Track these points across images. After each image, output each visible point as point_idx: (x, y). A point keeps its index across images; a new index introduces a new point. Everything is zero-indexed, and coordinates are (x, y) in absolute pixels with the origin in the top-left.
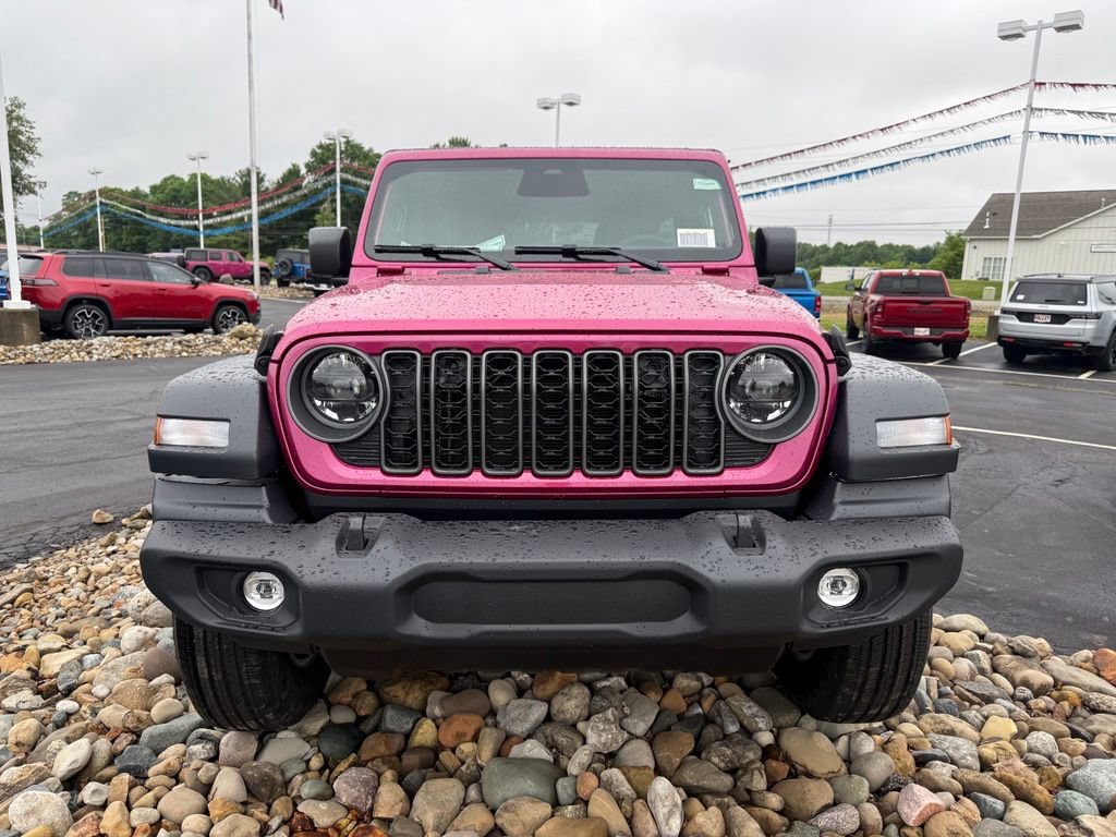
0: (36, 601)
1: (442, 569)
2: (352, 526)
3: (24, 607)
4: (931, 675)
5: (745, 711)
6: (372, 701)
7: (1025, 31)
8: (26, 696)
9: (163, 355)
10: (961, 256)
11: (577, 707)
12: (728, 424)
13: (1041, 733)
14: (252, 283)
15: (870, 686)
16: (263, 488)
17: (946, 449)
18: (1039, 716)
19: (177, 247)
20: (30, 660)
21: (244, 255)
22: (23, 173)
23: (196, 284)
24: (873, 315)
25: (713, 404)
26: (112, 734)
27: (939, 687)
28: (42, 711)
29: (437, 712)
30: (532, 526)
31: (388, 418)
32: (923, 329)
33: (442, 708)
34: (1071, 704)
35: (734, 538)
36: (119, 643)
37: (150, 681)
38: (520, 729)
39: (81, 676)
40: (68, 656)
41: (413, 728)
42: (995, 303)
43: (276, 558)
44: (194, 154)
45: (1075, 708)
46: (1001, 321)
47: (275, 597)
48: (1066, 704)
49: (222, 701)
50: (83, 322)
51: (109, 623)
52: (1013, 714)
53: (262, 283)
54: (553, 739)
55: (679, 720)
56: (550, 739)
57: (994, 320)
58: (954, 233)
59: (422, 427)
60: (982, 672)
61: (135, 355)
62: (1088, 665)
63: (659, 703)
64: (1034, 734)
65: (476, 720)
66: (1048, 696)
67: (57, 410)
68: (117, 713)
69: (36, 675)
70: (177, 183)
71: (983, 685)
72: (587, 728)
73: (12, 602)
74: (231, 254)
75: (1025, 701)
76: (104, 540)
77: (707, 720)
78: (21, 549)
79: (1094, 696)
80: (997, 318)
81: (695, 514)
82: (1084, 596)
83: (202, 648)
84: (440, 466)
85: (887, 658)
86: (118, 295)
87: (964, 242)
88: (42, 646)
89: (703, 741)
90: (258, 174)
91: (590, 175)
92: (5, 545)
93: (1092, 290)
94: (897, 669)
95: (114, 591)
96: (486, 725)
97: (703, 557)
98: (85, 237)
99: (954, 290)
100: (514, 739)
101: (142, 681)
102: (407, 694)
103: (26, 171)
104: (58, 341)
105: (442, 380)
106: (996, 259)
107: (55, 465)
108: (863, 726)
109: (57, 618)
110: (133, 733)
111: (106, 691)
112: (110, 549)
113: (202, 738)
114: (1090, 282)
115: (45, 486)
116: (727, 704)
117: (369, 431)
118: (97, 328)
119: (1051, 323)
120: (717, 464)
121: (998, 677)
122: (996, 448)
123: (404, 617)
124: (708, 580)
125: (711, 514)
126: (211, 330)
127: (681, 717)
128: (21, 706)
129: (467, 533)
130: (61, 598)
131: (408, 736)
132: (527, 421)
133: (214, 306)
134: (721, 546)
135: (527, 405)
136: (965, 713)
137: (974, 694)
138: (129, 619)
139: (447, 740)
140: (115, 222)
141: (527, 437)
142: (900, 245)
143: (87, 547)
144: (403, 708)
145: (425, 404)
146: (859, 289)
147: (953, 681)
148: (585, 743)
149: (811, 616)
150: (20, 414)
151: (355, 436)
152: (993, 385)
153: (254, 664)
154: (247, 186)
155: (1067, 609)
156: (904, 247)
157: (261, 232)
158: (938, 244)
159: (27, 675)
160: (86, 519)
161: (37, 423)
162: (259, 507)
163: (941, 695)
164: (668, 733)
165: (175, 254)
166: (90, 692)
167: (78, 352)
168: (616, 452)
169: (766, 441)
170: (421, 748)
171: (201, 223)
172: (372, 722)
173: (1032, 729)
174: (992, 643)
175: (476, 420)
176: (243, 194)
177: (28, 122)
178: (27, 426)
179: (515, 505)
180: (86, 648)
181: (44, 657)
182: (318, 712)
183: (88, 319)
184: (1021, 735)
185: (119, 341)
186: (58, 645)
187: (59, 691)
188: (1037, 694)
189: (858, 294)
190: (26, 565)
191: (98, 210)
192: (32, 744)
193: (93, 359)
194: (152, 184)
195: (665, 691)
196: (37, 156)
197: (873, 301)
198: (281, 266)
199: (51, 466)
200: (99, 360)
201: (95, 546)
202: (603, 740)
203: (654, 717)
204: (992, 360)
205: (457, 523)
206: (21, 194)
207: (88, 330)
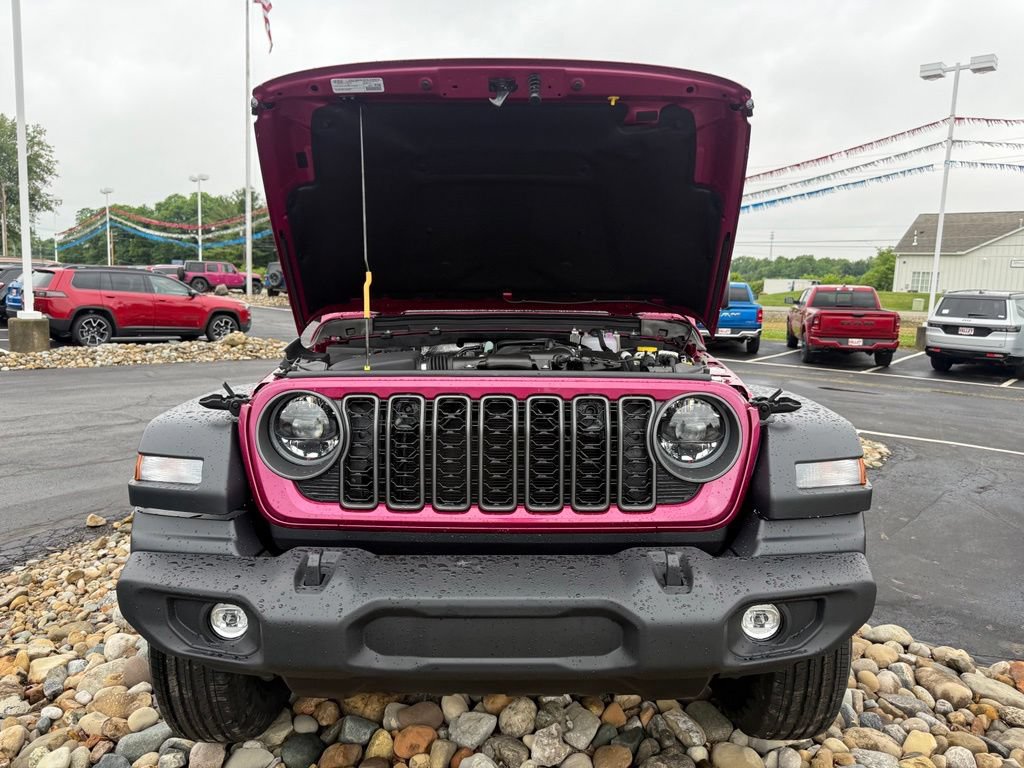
0: (30, 604)
1: (393, 606)
2: (310, 564)
3: (18, 610)
4: (857, 688)
5: (680, 725)
6: (333, 711)
7: (944, 72)
8: (15, 701)
9: (161, 362)
10: (892, 270)
11: (523, 721)
12: (659, 464)
13: (960, 748)
14: (245, 292)
15: (795, 708)
16: (232, 522)
17: (860, 489)
18: (958, 730)
19: (178, 258)
20: (20, 665)
21: (238, 266)
22: (42, 192)
23: (193, 296)
24: (810, 327)
25: (645, 446)
26: (90, 742)
27: (864, 700)
28: (28, 716)
29: (394, 723)
30: (477, 561)
31: (347, 457)
32: (857, 340)
33: (398, 719)
34: (988, 717)
35: (664, 576)
36: (103, 648)
37: (129, 688)
38: (469, 741)
39: (66, 682)
40: (56, 661)
41: (370, 738)
42: (923, 314)
43: (240, 592)
44: (196, 176)
45: (992, 721)
46: (928, 333)
47: (240, 625)
48: (984, 718)
49: (191, 717)
50: (89, 330)
51: (95, 627)
52: (934, 728)
53: (254, 292)
54: (500, 754)
55: (619, 733)
56: (497, 752)
57: (922, 331)
58: (884, 249)
59: (379, 466)
60: (906, 684)
61: (135, 361)
62: (1005, 677)
63: (600, 717)
64: (953, 749)
65: (429, 733)
66: (967, 708)
67: (60, 414)
68: (97, 721)
69: (24, 680)
70: (180, 200)
71: (906, 699)
72: (532, 742)
73: (8, 605)
74: (226, 266)
75: (945, 714)
76: (96, 544)
77: (645, 733)
78: (19, 552)
79: (1010, 710)
80: (925, 329)
81: (628, 550)
82: (1005, 604)
83: (173, 668)
84: (394, 502)
85: (810, 682)
86: (122, 305)
87: (894, 257)
88: (32, 651)
89: (640, 755)
90: (253, 193)
92: (4, 547)
93: (1011, 305)
94: (820, 693)
95: (102, 595)
96: (439, 738)
97: (634, 595)
98: (95, 248)
99: (885, 303)
100: (463, 752)
101: (122, 689)
102: (366, 705)
103: (44, 190)
104: (66, 348)
105: (398, 421)
106: (924, 273)
107: (55, 469)
108: (790, 742)
109: (48, 621)
110: (111, 740)
111: (89, 697)
112: (101, 552)
113: (174, 747)
114: (1009, 298)
115: (46, 489)
116: (664, 718)
117: (329, 470)
118: (102, 335)
119: (974, 335)
120: (650, 501)
121: (919, 689)
122: (924, 456)
123: (356, 649)
124: (638, 618)
125: (643, 550)
126: (205, 337)
127: (620, 731)
128: (9, 712)
129: (416, 569)
130: (53, 601)
131: (365, 747)
132: (475, 460)
133: (209, 316)
134: (651, 585)
135: (475, 446)
136: (888, 727)
137: (897, 707)
138: (113, 624)
139: (402, 752)
140: (123, 236)
141: (475, 475)
142: (837, 259)
143: (80, 550)
144: (361, 719)
145: (382, 445)
146: (797, 303)
147: (877, 694)
148: (530, 758)
149: (735, 650)
150: (27, 418)
151: (317, 474)
152: (922, 392)
153: (221, 682)
154: (242, 205)
155: (988, 617)
156: (840, 260)
157: (255, 245)
158: (871, 258)
159: (16, 680)
160: (80, 522)
161: (42, 426)
162: (228, 540)
163: (866, 708)
164: (608, 747)
165: (176, 265)
166: (73, 698)
167: (83, 358)
168: (557, 490)
169: (695, 480)
170: (377, 759)
171: (200, 238)
172: (333, 732)
173: (951, 744)
174: (915, 653)
175: (428, 460)
176: (239, 211)
177: (48, 146)
178: (33, 430)
179: (463, 538)
180: (73, 653)
181: (34, 662)
182: (282, 722)
183: (94, 328)
184: (941, 750)
185: (121, 348)
186: (47, 650)
187: (45, 696)
188: (956, 708)
189: (796, 306)
190: (23, 568)
191: (108, 226)
192: (17, 750)
193: (97, 365)
194: (157, 201)
195: (607, 705)
196: (55, 177)
197: (810, 314)
198: (271, 277)
199: (52, 469)
200: (102, 366)
201: (88, 549)
202: (546, 754)
203: (594, 732)
204: (920, 368)
205: (408, 557)
206: (39, 210)
207: (93, 337)
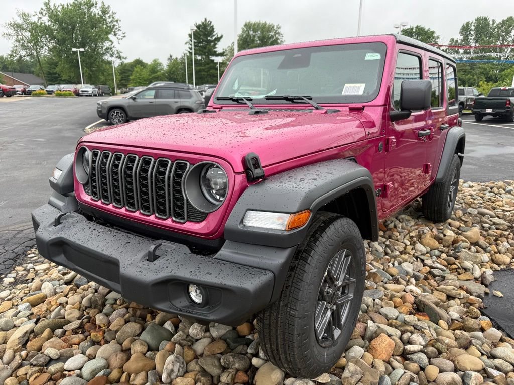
12: (188, 199)
16: (68, 197)
25: (181, 188)
31: (91, 177)
55: (237, 338)
59: (98, 182)
77: (250, 343)
84: (103, 199)
91: (314, 56)
97: (129, 260)
117: (88, 182)
120: (184, 218)
127: (241, 337)
134: (137, 258)
141: (123, 192)
145: (98, 173)
151: (85, 183)
169: (203, 210)
175: (110, 182)
177: (281, 34)
